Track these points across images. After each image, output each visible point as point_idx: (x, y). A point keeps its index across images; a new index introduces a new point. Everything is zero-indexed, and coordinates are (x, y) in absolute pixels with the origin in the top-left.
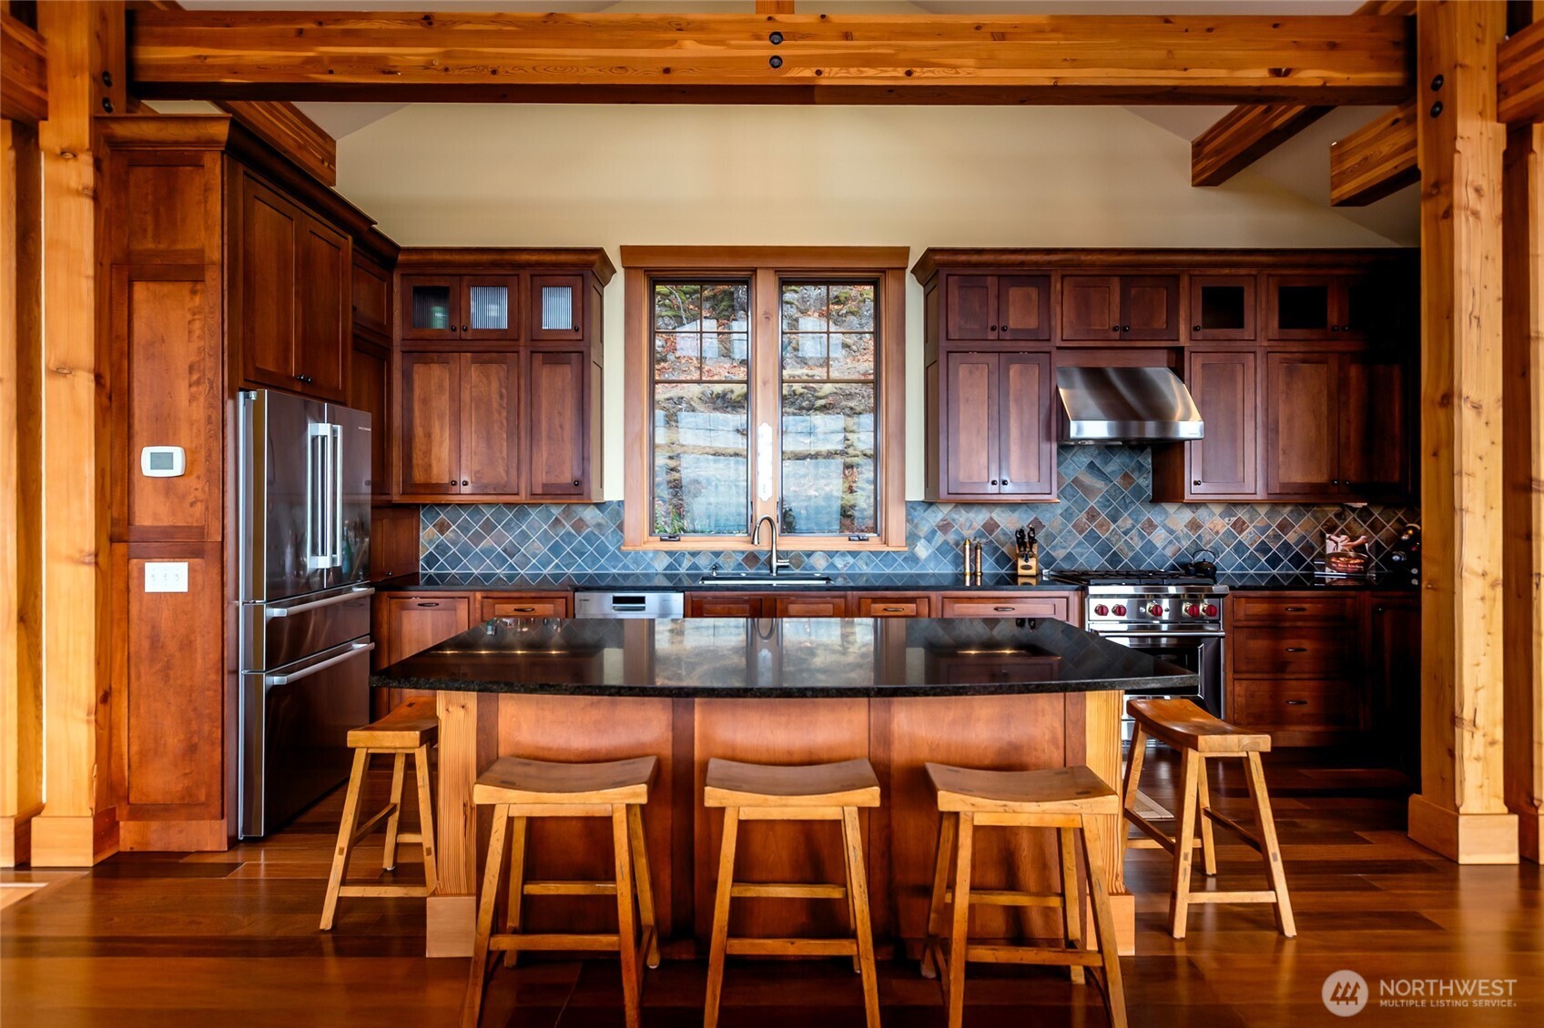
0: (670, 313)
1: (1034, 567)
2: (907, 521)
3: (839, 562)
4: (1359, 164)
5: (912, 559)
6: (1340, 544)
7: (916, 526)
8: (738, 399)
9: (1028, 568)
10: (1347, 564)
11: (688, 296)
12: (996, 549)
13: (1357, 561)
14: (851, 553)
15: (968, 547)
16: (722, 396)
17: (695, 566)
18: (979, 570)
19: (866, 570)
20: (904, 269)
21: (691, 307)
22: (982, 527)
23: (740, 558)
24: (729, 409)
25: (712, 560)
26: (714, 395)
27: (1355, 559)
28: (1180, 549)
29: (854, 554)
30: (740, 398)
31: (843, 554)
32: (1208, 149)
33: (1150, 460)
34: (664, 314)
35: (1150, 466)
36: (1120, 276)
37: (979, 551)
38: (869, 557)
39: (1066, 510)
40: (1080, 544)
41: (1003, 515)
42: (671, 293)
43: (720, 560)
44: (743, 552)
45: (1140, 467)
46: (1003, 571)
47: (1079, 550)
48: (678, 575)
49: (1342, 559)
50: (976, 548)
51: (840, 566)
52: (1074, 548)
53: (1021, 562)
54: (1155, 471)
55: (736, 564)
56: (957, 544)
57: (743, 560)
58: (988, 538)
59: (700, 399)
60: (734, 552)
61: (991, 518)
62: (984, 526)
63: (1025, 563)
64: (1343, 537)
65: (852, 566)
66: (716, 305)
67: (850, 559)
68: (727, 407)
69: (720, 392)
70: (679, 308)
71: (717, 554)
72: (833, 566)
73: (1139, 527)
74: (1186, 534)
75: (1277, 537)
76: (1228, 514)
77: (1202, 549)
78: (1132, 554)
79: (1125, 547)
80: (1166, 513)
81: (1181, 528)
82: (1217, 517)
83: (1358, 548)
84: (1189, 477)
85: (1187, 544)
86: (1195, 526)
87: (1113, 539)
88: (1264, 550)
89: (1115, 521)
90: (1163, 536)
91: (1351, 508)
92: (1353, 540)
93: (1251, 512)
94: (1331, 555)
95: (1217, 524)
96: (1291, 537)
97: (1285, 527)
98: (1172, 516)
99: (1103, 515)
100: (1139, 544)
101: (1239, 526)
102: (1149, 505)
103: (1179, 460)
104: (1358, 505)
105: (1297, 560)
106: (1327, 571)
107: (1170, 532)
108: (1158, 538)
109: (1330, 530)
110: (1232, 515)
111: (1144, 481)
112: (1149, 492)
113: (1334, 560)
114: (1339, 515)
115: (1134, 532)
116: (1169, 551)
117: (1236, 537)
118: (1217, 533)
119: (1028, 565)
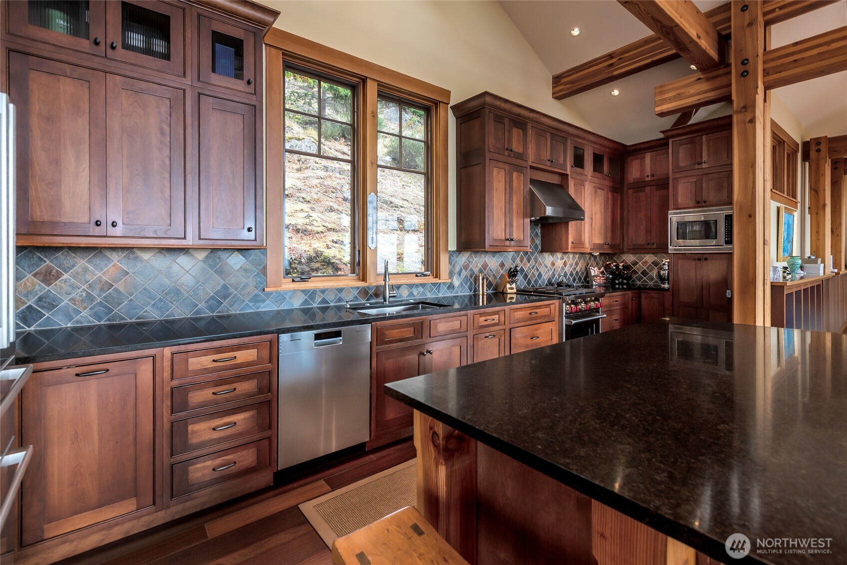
1: (515, 288)
2: (450, 263)
3: (415, 292)
4: (674, 96)
5: (451, 286)
6: (596, 271)
7: (454, 266)
9: (512, 289)
10: (600, 280)
13: (603, 278)
14: (421, 285)
17: (324, 301)
18: (485, 292)
19: (429, 295)
20: (448, 104)
22: (482, 266)
23: (356, 293)
25: (336, 295)
27: (602, 277)
28: (549, 275)
29: (423, 285)
31: (417, 286)
32: (563, 80)
33: (540, 231)
36: (551, 133)
37: (485, 280)
38: (431, 286)
41: (490, 259)
43: (343, 295)
44: (358, 288)
45: (537, 234)
46: (490, 292)
48: (312, 308)
49: (598, 277)
51: (416, 294)
54: (542, 236)
55: (353, 297)
56: (471, 277)
57: (358, 294)
58: (484, 272)
60: (352, 288)
61: (485, 261)
63: (510, 286)
64: (596, 268)
65: (422, 294)
67: (421, 289)
71: (340, 290)
72: (411, 294)
73: (536, 265)
74: (551, 268)
75: (575, 269)
76: (562, 258)
77: (555, 275)
78: (534, 279)
79: (532, 276)
80: (545, 258)
81: (549, 265)
82: (559, 260)
83: (602, 273)
84: (570, 240)
85: (551, 273)
86: (553, 264)
87: (528, 272)
88: (571, 274)
89: (529, 262)
90: (544, 269)
91: (593, 255)
92: (600, 269)
93: (568, 257)
94: (594, 276)
95: (559, 263)
96: (578, 269)
97: (577, 264)
98: (547, 259)
99: (525, 259)
100: (537, 274)
101: (565, 264)
102: (540, 254)
103: (564, 231)
104: (597, 254)
105: (580, 279)
106: (594, 283)
107: (546, 267)
108: (542, 270)
109: (588, 265)
110: (563, 259)
111: (538, 242)
112: (540, 247)
113: (595, 278)
114: (590, 259)
115: (535, 267)
116: (545, 277)
117: (564, 269)
118: (559, 267)
119: (512, 287)
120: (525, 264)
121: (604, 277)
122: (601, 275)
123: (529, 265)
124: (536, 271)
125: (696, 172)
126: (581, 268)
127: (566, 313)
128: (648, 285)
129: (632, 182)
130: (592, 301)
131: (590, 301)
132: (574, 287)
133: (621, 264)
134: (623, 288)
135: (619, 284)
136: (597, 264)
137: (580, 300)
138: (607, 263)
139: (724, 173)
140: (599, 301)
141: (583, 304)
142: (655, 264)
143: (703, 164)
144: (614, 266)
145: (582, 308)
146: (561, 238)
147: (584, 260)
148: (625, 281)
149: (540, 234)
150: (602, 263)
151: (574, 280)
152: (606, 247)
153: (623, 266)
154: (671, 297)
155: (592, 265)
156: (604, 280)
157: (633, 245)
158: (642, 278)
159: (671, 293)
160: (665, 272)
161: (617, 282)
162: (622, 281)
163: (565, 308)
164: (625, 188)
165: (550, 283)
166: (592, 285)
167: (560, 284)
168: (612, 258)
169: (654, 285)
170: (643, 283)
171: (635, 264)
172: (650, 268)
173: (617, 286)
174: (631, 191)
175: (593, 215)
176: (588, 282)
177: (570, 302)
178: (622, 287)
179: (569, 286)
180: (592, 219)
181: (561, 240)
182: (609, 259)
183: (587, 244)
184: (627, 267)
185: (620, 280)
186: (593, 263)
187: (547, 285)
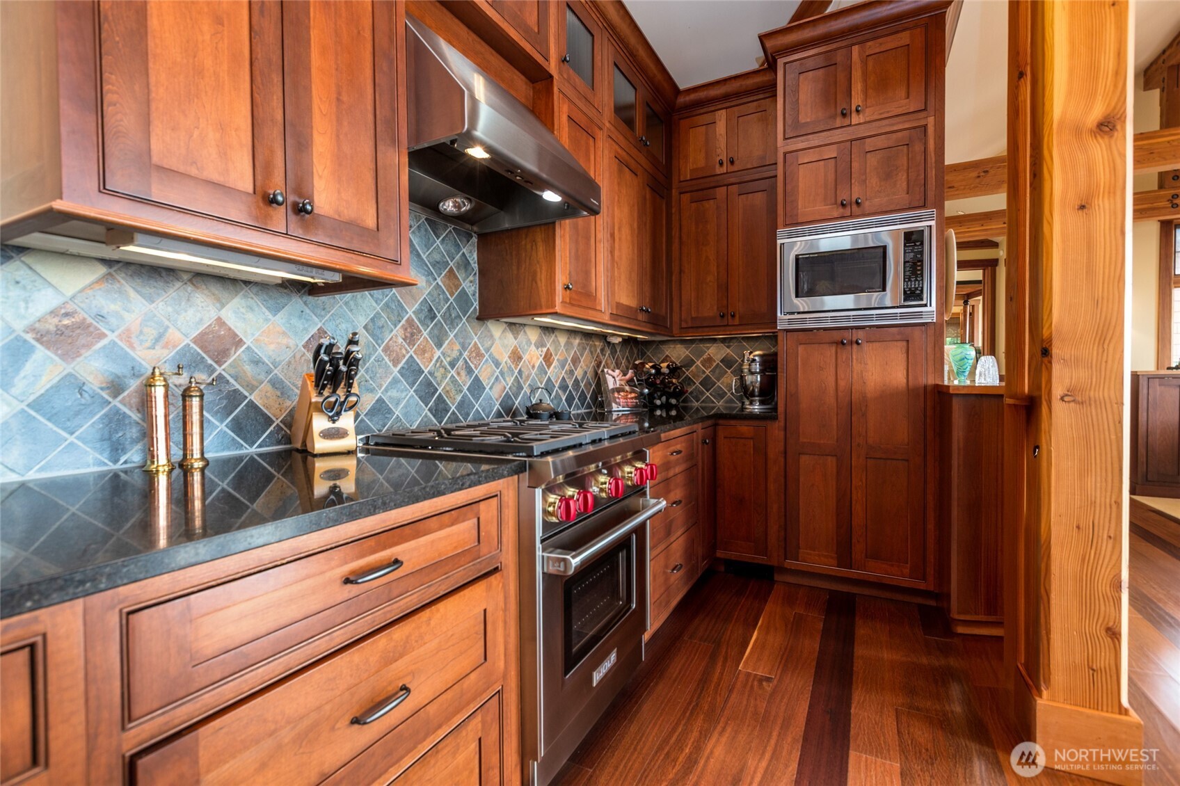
1: (351, 431)
6: (617, 379)
9: (340, 434)
10: (626, 399)
12: (234, 398)
13: (633, 395)
15: (159, 392)
18: (197, 455)
22: (195, 341)
27: (631, 393)
28: (505, 388)
35: (476, 265)
37: (195, 402)
39: (372, 320)
40: (395, 381)
41: (250, 316)
45: (466, 264)
46: (253, 450)
47: (393, 393)
49: (622, 394)
50: (186, 395)
52: (386, 390)
53: (320, 423)
54: (482, 273)
56: (116, 388)
58: (211, 370)
61: (220, 322)
62: (201, 340)
63: (330, 425)
64: (617, 372)
73: (466, 354)
74: (509, 368)
75: (571, 372)
76: (540, 344)
77: (523, 388)
78: (459, 398)
79: (451, 387)
80: (492, 336)
81: (505, 359)
82: (533, 348)
83: (630, 382)
84: (561, 279)
85: (511, 380)
86: (516, 357)
87: (438, 374)
88: (564, 387)
89: (439, 345)
90: (489, 370)
91: (609, 343)
92: (625, 375)
93: (556, 343)
94: (613, 390)
95: (533, 355)
96: (579, 373)
97: (575, 361)
98: (497, 341)
99: (425, 334)
100: (466, 382)
101: (548, 358)
102: (476, 323)
103: (541, 248)
104: (617, 340)
105: (583, 398)
106: (615, 407)
107: (497, 364)
108: (485, 372)
109: (598, 366)
110: (543, 345)
111: (470, 285)
112: (476, 304)
113: (616, 395)
114: (602, 350)
115: (461, 363)
116: (494, 394)
117: (546, 373)
118: (533, 367)
119: (338, 430)
120: (424, 351)
121: (633, 391)
122: (627, 388)
123: (438, 353)
124: (463, 373)
125: (838, 136)
126: (586, 373)
127: (546, 525)
128: (713, 408)
129: (688, 178)
130: (629, 462)
131: (620, 465)
132: (570, 419)
133: (664, 365)
134: (669, 417)
135: (661, 407)
136: (617, 364)
137: (592, 467)
138: (637, 362)
139: (899, 134)
140: (643, 459)
141: (602, 479)
142: (727, 362)
143: (854, 115)
144: (652, 367)
145: (602, 490)
146: (535, 274)
147: (592, 352)
148: (673, 401)
149: (475, 266)
150: (627, 364)
151: (570, 400)
152: (641, 317)
153: (668, 367)
154: (782, 433)
155: (607, 366)
156: (635, 398)
157: (692, 318)
158: (703, 393)
159: (782, 424)
160: (754, 377)
161: (658, 402)
162: (667, 399)
163: (543, 504)
164: (674, 191)
165: (508, 410)
166: (610, 412)
167: (533, 413)
168: (643, 354)
169: (726, 408)
170: (703, 405)
171: (689, 363)
172: (717, 372)
173: (658, 413)
174: (686, 198)
175: (616, 228)
176: (601, 405)
177: (561, 479)
178: (667, 414)
179: (556, 416)
180: (612, 235)
181: (534, 280)
182: (638, 355)
183: (603, 303)
184: (674, 370)
185: (664, 398)
186: (609, 362)
187: (499, 415)
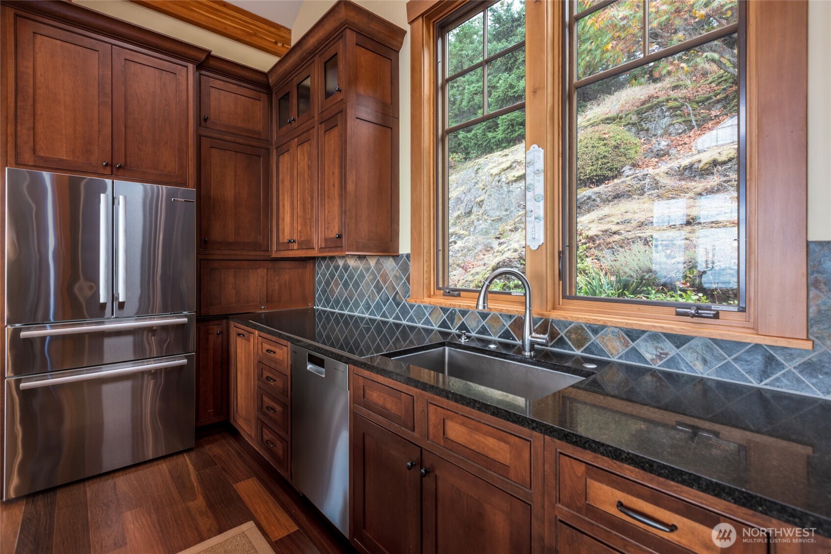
0: (680, 120)
3: (648, 350)
8: (706, 167)
11: (700, 104)
14: (671, 337)
16: (690, 167)
19: (700, 370)
21: (702, 111)
23: (507, 323)
24: (697, 178)
26: (681, 169)
29: (679, 340)
30: (708, 165)
31: (655, 337)
34: (674, 122)
38: (711, 349)
42: (683, 105)
44: (511, 316)
51: (649, 356)
57: (510, 327)
59: (667, 173)
65: (672, 361)
66: (728, 104)
67: (671, 349)
68: (695, 176)
69: (687, 164)
70: (689, 114)
72: (635, 353)
